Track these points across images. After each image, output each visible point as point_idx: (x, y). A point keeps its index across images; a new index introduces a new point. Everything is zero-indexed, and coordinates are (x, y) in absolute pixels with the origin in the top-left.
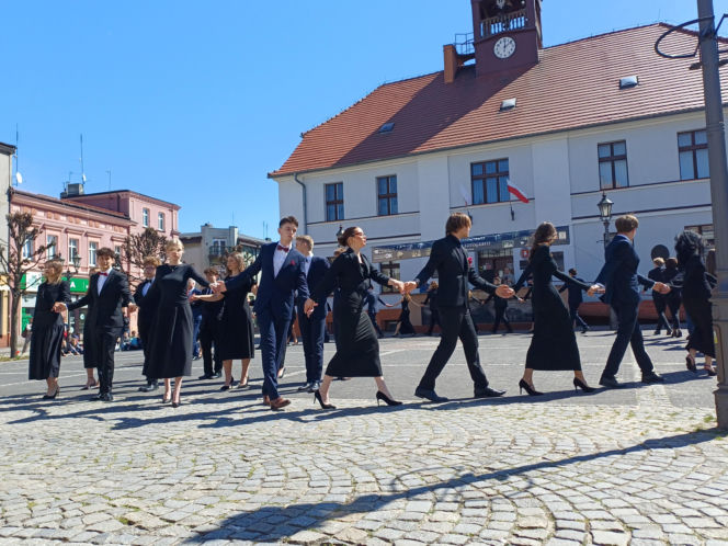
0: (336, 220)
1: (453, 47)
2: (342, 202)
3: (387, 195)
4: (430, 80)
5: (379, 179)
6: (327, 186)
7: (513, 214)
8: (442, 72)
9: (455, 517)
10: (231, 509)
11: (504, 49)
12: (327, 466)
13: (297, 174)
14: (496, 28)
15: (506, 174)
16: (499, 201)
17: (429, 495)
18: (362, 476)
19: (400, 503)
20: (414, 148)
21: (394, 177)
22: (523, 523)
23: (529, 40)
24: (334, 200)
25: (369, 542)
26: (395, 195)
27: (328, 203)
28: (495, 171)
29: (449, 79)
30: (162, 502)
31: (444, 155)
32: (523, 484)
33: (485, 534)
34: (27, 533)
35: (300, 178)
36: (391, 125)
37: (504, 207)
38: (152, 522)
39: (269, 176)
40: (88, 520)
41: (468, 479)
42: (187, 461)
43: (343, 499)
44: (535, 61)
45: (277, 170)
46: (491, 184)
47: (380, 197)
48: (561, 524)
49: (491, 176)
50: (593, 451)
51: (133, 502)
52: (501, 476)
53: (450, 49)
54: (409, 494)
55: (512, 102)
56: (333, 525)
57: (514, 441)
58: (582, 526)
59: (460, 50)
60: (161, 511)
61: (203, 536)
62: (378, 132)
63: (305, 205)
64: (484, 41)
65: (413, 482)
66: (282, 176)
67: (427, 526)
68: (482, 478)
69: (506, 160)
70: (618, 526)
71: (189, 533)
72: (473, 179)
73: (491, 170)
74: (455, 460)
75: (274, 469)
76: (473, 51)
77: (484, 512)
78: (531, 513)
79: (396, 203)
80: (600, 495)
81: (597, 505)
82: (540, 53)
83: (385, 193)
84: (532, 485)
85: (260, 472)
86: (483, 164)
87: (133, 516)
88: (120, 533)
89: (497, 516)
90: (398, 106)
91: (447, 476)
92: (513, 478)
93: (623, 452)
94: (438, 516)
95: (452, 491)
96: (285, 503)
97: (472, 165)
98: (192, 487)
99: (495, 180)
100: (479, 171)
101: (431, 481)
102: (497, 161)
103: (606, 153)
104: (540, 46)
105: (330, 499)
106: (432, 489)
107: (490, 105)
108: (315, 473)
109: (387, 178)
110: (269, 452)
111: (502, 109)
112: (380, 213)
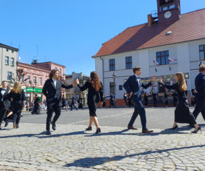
0: (113, 70)
2: (114, 65)
3: (129, 62)
4: (143, 26)
5: (126, 58)
6: (110, 60)
7: (170, 68)
8: (147, 24)
9: (144, 164)
10: (77, 158)
11: (168, 15)
12: (106, 147)
13: (101, 56)
14: (165, 9)
15: (168, 56)
16: (165, 64)
17: (137, 156)
18: (117, 150)
19: (128, 158)
20: (139, 46)
21: (131, 57)
22: (166, 166)
23: (176, 12)
24: (112, 65)
25: (117, 170)
26: (131, 63)
27: (110, 65)
29: (149, 25)
30: (57, 155)
32: (167, 155)
33: (153, 169)
34: (20, 162)
35: (102, 58)
36: (130, 40)
37: (167, 66)
38: (54, 160)
39: (92, 57)
40: (37, 159)
41: (150, 152)
42: (65, 143)
43: (111, 156)
44: (178, 19)
46: (163, 59)
47: (127, 63)
48: (177, 167)
50: (191, 145)
51: (49, 154)
52: (160, 152)
53: (150, 16)
54: (131, 156)
55: (170, 32)
56: (107, 164)
57: (166, 142)
58: (184, 168)
59: (153, 16)
60: (57, 157)
61: (69, 165)
62: (127, 42)
63: (103, 66)
64: (161, 13)
65: (132, 152)
66: (96, 57)
67: (135, 166)
68: (154, 152)
69: (168, 51)
70: (196, 169)
71: (64, 164)
72: (157, 57)
73: (163, 54)
74: (146, 146)
75: (90, 147)
76: (157, 16)
77: (153, 163)
78: (168, 164)
79: (132, 65)
80: (192, 159)
81: (190, 162)
82: (180, 16)
84: (169, 155)
85: (86, 147)
86: (161, 52)
87: (49, 158)
88: (45, 163)
89: (157, 164)
90: (132, 34)
91: (143, 151)
92: (164, 153)
93: (202, 146)
94: (139, 163)
95: (144, 156)
96: (93, 157)
97: (157, 53)
98: (66, 151)
99: (164, 57)
100: (159, 55)
101: (138, 152)
102: (165, 52)
103: (202, 48)
104: (180, 14)
105: (106, 156)
106: (138, 155)
107: (163, 33)
108: (103, 149)
109: (129, 57)
110: (89, 142)
111: (167, 35)
112: (127, 69)
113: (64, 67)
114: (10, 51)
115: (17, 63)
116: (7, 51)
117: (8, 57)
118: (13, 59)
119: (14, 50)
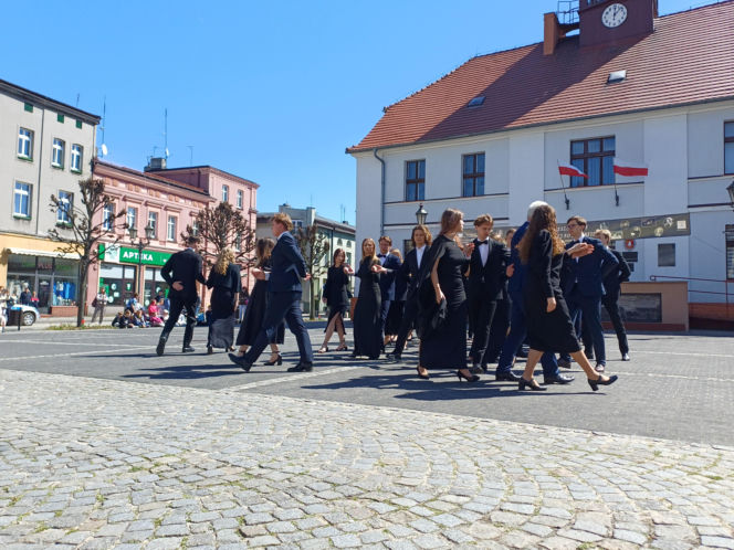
0: (416, 200)
1: (554, 16)
2: (423, 181)
3: (473, 176)
4: (527, 52)
5: (466, 157)
6: (408, 163)
7: (617, 198)
8: (541, 44)
11: (614, 17)
13: (377, 149)
15: (613, 153)
16: (601, 184)
20: (509, 122)
21: (483, 154)
24: (415, 179)
26: (482, 175)
27: (408, 182)
28: (598, 150)
29: (549, 50)
31: (542, 130)
35: (379, 154)
36: (481, 99)
37: (606, 192)
39: (348, 151)
44: (649, 30)
45: (356, 145)
46: (594, 164)
47: (465, 177)
49: (594, 155)
53: (551, 18)
55: (622, 74)
59: (563, 19)
62: (467, 105)
63: (384, 183)
64: (590, 9)
66: (360, 151)
69: (613, 137)
72: (573, 158)
73: (594, 148)
76: (578, 20)
79: (483, 183)
82: (656, 22)
83: (471, 172)
86: (585, 142)
90: (490, 79)
97: (572, 142)
99: (597, 160)
100: (579, 150)
102: (601, 140)
104: (656, 13)
107: (596, 78)
109: (474, 156)
111: (609, 82)
112: (465, 195)
113: (252, 185)
114: (70, 122)
115: (94, 163)
116: (61, 120)
117: (62, 143)
118: (80, 149)
119: (83, 118)
